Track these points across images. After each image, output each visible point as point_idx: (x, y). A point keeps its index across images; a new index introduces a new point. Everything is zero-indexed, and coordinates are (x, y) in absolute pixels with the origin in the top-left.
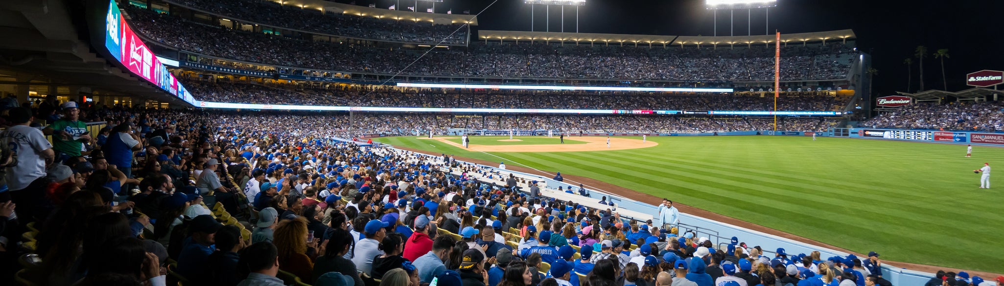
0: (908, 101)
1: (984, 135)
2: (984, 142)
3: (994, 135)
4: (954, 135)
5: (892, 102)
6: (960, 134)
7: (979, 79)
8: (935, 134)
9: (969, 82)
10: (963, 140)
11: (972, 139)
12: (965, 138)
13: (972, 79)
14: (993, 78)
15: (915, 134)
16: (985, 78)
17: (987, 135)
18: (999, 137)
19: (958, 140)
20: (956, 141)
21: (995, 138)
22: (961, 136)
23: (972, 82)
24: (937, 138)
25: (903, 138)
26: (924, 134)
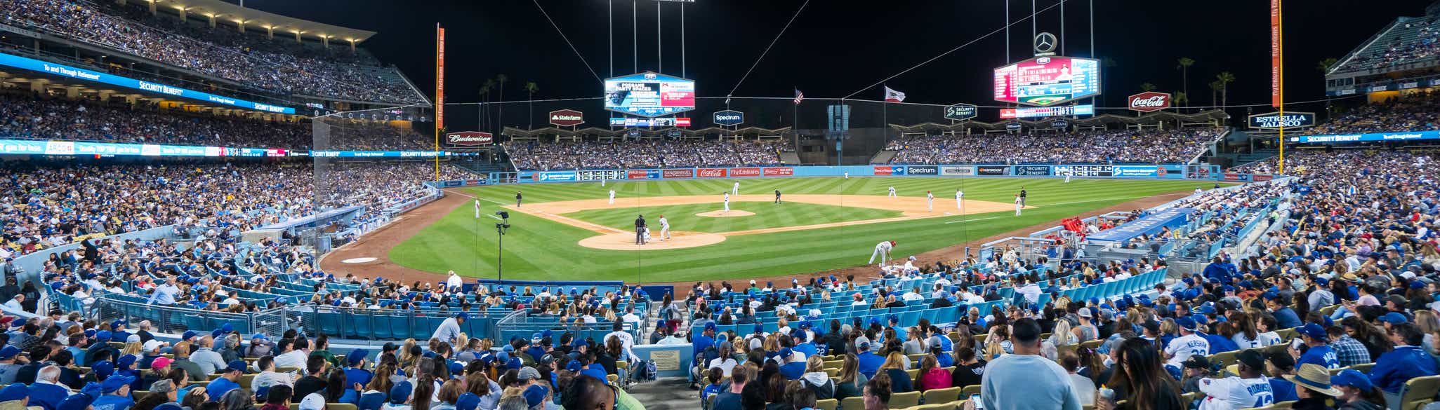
0: (489, 139)
1: (678, 171)
2: (675, 177)
3: (683, 170)
4: (648, 173)
5: (469, 139)
6: (653, 171)
7: (562, 118)
8: (628, 173)
9: (553, 121)
10: (656, 176)
11: (664, 175)
12: (658, 174)
13: (555, 118)
14: (574, 118)
16: (567, 118)
18: (687, 172)
19: (652, 176)
20: (650, 178)
21: (684, 173)
22: (655, 173)
23: (555, 121)
24: (631, 176)
25: (591, 179)
26: (616, 173)
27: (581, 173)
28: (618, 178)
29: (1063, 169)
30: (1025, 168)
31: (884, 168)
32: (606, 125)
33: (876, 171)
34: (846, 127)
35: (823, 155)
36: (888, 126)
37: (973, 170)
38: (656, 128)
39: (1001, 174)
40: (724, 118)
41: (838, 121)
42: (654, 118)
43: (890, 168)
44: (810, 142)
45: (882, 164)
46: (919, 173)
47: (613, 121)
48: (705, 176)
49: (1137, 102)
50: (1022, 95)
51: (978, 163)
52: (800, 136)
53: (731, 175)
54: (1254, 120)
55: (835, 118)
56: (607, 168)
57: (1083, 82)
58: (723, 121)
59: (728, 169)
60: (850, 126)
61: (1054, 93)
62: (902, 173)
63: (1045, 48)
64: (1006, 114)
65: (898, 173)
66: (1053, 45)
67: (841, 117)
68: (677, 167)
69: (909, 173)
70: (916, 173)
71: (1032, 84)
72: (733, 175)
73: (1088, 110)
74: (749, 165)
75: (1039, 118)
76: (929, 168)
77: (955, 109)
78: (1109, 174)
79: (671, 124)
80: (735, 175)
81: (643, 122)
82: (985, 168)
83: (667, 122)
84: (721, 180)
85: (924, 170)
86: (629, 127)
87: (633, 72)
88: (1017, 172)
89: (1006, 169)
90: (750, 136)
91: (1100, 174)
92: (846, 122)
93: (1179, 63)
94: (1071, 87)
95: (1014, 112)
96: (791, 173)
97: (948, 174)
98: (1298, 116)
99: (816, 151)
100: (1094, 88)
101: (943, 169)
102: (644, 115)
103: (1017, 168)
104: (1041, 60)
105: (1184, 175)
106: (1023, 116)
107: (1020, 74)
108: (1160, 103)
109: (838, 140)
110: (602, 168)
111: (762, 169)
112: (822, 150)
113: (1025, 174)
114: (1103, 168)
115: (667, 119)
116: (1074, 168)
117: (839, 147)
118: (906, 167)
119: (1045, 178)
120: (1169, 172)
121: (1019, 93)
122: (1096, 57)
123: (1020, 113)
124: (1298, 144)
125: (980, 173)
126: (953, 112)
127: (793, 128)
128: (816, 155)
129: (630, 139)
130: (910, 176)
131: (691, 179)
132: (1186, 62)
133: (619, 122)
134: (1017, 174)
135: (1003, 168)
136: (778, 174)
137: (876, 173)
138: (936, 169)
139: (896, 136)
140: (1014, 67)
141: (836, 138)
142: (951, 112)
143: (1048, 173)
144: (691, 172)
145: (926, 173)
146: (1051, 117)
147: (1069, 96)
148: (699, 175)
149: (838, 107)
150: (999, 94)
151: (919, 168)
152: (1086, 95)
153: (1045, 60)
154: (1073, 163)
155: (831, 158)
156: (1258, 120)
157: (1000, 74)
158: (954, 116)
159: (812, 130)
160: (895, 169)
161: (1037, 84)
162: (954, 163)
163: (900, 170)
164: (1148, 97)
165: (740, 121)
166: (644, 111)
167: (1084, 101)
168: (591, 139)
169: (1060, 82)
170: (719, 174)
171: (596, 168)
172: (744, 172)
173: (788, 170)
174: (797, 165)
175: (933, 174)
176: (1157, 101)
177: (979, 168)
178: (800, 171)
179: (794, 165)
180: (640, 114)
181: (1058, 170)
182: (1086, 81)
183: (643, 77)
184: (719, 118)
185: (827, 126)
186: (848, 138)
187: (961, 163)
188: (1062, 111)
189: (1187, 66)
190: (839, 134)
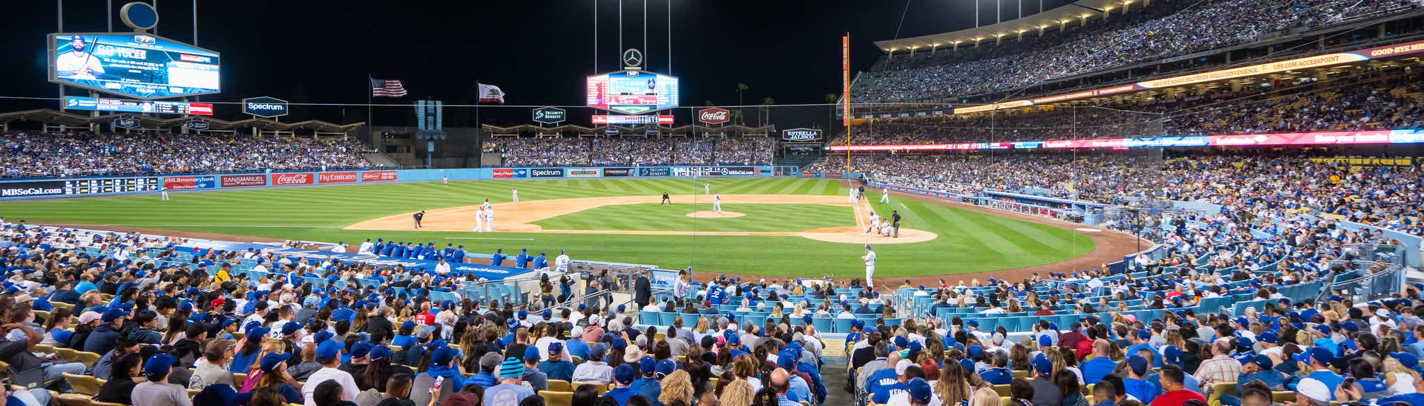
1: (240, 177)
2: (240, 185)
3: (251, 176)
4: (197, 180)
6: (205, 177)
8: (166, 181)
10: (210, 185)
11: (222, 182)
12: (213, 182)
15: (122, 182)
17: (243, 176)
18: (257, 178)
19: (203, 185)
20: (200, 187)
21: (253, 179)
22: (207, 180)
24: (168, 185)
25: (94, 192)
26: (141, 181)
27: (74, 183)
28: (145, 189)
29: (682, 170)
30: (648, 170)
31: (502, 171)
32: (56, 106)
33: (495, 174)
34: (439, 126)
35: (411, 155)
36: (480, 126)
37: (599, 171)
38: (152, 115)
39: (626, 175)
40: (260, 107)
41: (431, 119)
42: (152, 101)
43: (510, 171)
44: (395, 141)
45: (498, 167)
46: (544, 176)
47: (73, 102)
48: (284, 183)
49: (706, 116)
50: (613, 102)
51: (599, 165)
52: (383, 134)
53: (320, 182)
54: (786, 133)
55: (427, 115)
56: (115, 174)
57: (666, 96)
58: (258, 111)
59: (316, 174)
60: (444, 125)
61: (641, 104)
62: (524, 175)
63: (633, 62)
64: (597, 120)
65: (520, 176)
66: (640, 62)
67: (435, 115)
68: (234, 171)
69: (532, 176)
70: (540, 176)
71: (623, 94)
72: (322, 182)
73: (670, 120)
74: (337, 168)
75: (628, 125)
76: (553, 170)
77: (543, 111)
78: (720, 174)
79: (181, 112)
80: (326, 181)
81: (130, 107)
82: (611, 170)
83: (175, 108)
84: (308, 186)
85: (548, 173)
86: (102, 113)
87: (106, 31)
88: (641, 173)
89: (631, 171)
90: (308, 132)
91: (711, 174)
92: (439, 120)
93: (737, 87)
94: (655, 99)
95: (606, 118)
96: (395, 177)
97: (574, 176)
98: (813, 132)
99: (402, 152)
100: (675, 103)
101: (569, 172)
102: (136, 96)
103: (641, 170)
104: (631, 73)
105: (772, 174)
106: (614, 122)
107: (611, 83)
108: (722, 117)
109: (432, 139)
110: (106, 174)
111: (359, 173)
112: (409, 151)
113: (648, 175)
114: (714, 169)
115: (175, 104)
116: (690, 169)
117: (431, 148)
118: (529, 170)
119: (665, 179)
120: (762, 171)
121: (610, 101)
122: (673, 74)
123: (611, 120)
124: (830, 151)
125: (606, 175)
126: (542, 115)
127: (367, 124)
128: (403, 156)
129: (121, 131)
130: (534, 179)
131: (262, 188)
132: (742, 86)
133: (84, 103)
134: (640, 175)
135: (628, 170)
136: (380, 179)
137: (495, 176)
138: (562, 171)
139: (486, 137)
140: (604, 78)
141: (428, 137)
142: (539, 114)
143: (668, 173)
144: (264, 177)
145: (550, 176)
146: (638, 125)
147: (655, 107)
148: (275, 182)
149: (431, 105)
150: (592, 101)
151: (544, 170)
152: (668, 107)
153: (635, 73)
154: (684, 164)
155: (422, 159)
156: (789, 133)
157: (593, 82)
158: (543, 119)
159: (397, 128)
160: (517, 171)
161: (627, 94)
162: (574, 165)
163: (522, 173)
164: (713, 112)
165: (284, 111)
166: (134, 90)
167: (664, 113)
168: (32, 127)
169: (647, 94)
170: (303, 180)
171: (93, 175)
172: (337, 177)
173: (391, 174)
174: (397, 168)
175: (558, 176)
176: (721, 116)
177: (605, 170)
178: (403, 174)
179: (392, 168)
180: (125, 94)
181: (676, 170)
182: (669, 96)
183: (132, 39)
184: (253, 106)
185: (416, 124)
186: (443, 138)
187: (585, 166)
188: (648, 120)
189: (743, 90)
190: (430, 133)
